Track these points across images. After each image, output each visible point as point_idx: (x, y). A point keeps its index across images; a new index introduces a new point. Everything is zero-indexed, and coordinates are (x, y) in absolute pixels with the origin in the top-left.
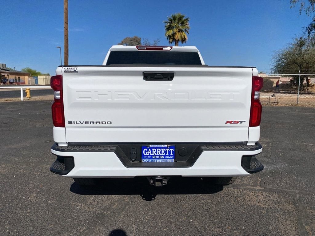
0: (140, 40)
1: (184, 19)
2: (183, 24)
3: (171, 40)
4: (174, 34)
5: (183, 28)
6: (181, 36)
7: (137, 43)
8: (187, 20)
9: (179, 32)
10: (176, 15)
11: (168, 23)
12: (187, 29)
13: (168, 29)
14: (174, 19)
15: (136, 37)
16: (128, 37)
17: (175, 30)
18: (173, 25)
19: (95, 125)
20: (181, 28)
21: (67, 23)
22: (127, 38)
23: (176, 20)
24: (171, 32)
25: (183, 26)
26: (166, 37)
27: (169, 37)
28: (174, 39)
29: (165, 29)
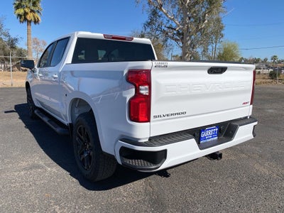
2: (34, 4)
3: (22, 20)
4: (26, 14)
5: (36, 9)
6: (34, 16)
9: (31, 12)
12: (39, 11)
13: (17, 7)
17: (27, 10)
18: (23, 4)
19: (174, 116)
20: (32, 8)
24: (21, 11)
25: (35, 7)
26: (16, 16)
27: (20, 16)
28: (25, 19)
29: (14, 7)
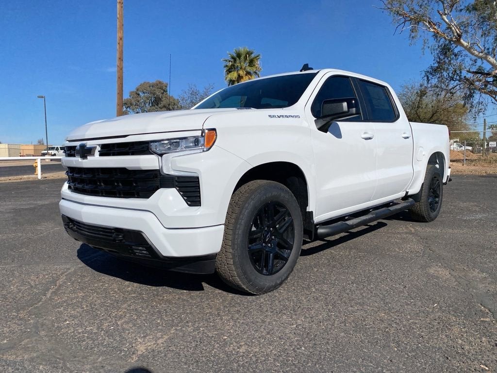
0: (166, 86)
1: (253, 56)
2: (251, 63)
4: (239, 77)
5: (252, 70)
7: (162, 91)
8: (257, 57)
9: (246, 75)
10: (242, 49)
11: (230, 61)
12: (257, 72)
13: (229, 71)
14: (239, 55)
15: (160, 82)
16: (147, 81)
17: (241, 73)
18: (237, 64)
20: (248, 69)
21: (121, 59)
22: (144, 83)
23: (242, 58)
24: (234, 75)
25: (251, 67)
27: (232, 82)
29: (225, 71)
